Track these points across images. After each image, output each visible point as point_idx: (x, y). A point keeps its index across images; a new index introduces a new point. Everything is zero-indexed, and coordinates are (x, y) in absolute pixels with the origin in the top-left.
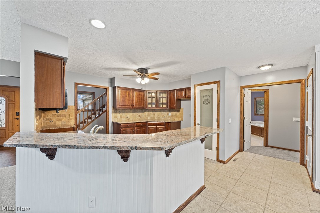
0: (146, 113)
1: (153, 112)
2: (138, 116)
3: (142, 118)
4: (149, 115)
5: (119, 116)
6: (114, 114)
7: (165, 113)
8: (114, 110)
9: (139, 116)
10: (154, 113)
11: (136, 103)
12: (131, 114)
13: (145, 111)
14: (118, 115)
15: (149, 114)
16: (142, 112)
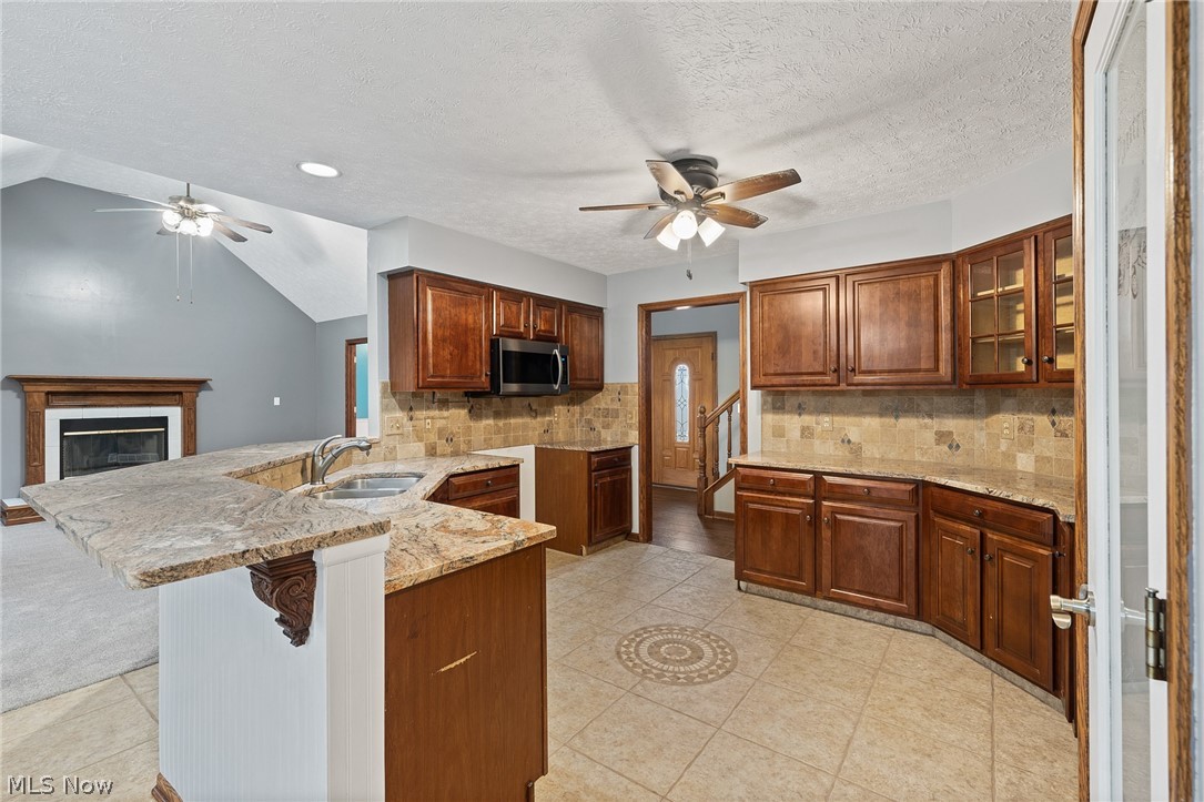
0: (1006, 422)
1: (1054, 412)
2: (930, 436)
3: (969, 453)
4: (1026, 439)
5: (798, 426)
6: (770, 417)
9: (942, 437)
12: (872, 423)
13: (993, 409)
14: (793, 423)
15: (1021, 428)
16: (970, 412)
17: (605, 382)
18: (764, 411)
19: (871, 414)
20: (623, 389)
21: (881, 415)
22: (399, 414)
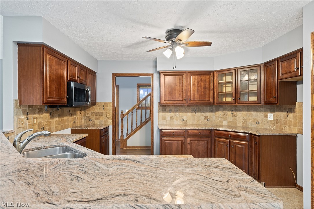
0: (220, 113)
1: (232, 111)
2: (203, 118)
3: (212, 122)
4: (225, 117)
5: (170, 116)
6: (161, 114)
7: (258, 113)
8: (161, 108)
9: (206, 118)
10: (234, 113)
11: (194, 95)
12: (190, 114)
13: (217, 110)
14: (168, 115)
15: (224, 115)
16: (212, 111)
17: (97, 101)
18: (159, 112)
19: (189, 112)
20: (105, 104)
21: (192, 112)
22: (23, 117)
